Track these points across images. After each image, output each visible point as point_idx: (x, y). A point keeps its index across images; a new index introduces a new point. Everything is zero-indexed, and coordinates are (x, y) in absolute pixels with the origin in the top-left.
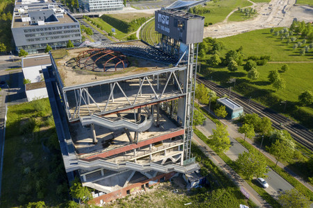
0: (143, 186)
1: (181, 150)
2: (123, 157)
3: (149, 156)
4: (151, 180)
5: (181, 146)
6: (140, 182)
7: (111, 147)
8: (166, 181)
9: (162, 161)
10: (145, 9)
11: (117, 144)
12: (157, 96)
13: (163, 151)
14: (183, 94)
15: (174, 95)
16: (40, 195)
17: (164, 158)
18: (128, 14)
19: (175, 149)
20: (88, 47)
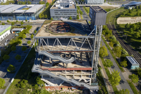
0: (69, 88)
1: (90, 77)
2: (60, 72)
3: (73, 75)
4: (73, 87)
5: (91, 75)
6: (67, 86)
7: (56, 67)
8: (81, 90)
9: (79, 80)
10: (114, 4)
11: (58, 66)
12: (78, 48)
13: (81, 75)
14: (92, 50)
15: (87, 50)
16: (28, 78)
17: (80, 79)
18: (104, 7)
19: (87, 76)
20: (61, 20)
